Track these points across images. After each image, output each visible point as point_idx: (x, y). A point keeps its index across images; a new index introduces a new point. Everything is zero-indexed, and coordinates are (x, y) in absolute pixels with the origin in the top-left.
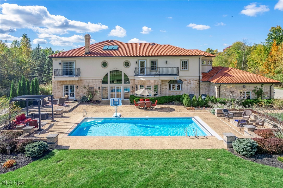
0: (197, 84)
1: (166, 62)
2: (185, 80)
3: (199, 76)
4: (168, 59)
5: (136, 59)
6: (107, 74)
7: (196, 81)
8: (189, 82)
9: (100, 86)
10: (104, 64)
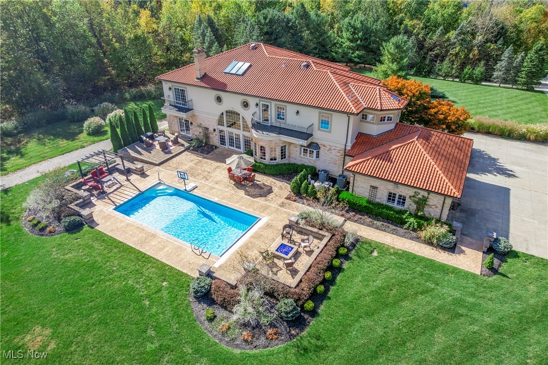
0: (342, 155)
1: (298, 112)
2: (324, 146)
3: (345, 144)
4: (302, 109)
5: (257, 100)
6: (223, 114)
7: (341, 152)
8: (330, 150)
9: (216, 128)
10: (219, 99)
